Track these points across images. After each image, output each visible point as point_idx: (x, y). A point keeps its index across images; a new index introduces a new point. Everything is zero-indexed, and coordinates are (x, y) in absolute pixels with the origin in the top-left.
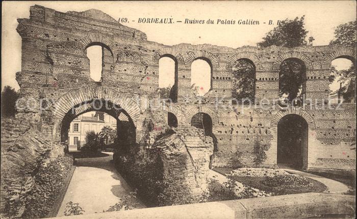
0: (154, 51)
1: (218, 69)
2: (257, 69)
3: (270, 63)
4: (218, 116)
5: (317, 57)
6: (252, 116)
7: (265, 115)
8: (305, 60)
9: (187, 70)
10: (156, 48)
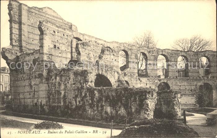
0: (102, 44)
1: (131, 57)
2: (148, 59)
3: (154, 56)
4: (132, 82)
5: (173, 55)
6: (147, 83)
7: (152, 82)
8: (168, 56)
9: (117, 56)
10: (103, 43)
